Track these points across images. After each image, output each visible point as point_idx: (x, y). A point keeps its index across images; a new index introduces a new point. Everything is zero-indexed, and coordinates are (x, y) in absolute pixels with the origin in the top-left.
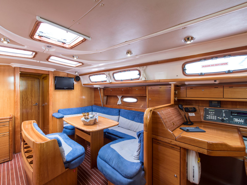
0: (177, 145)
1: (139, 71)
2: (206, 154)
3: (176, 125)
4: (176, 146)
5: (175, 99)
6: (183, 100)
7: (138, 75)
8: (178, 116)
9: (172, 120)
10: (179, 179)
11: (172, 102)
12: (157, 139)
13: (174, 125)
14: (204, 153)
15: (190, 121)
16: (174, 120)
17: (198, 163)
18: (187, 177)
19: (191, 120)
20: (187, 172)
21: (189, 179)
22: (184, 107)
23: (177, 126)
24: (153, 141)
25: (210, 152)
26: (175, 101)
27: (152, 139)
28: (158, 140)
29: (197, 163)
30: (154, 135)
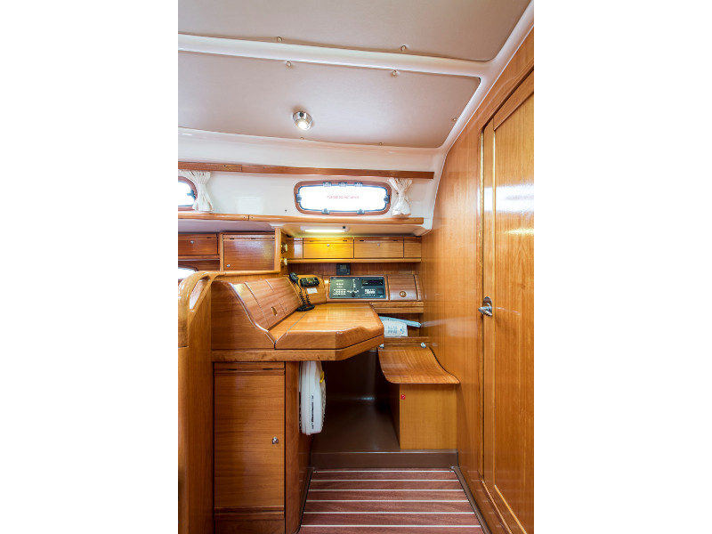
0: (278, 360)
1: (191, 184)
2: (334, 359)
3: (281, 314)
4: (276, 362)
5: (282, 263)
6: (299, 265)
7: (188, 194)
8: (287, 294)
9: (270, 303)
10: (283, 445)
11: (277, 269)
12: (227, 358)
13: (275, 313)
14: (331, 359)
15: (309, 304)
16: (277, 303)
17: (320, 383)
18: (300, 428)
19: (312, 302)
20: (300, 415)
21: (303, 431)
22: (300, 277)
23: (284, 316)
24: (214, 370)
25: (340, 353)
26: (283, 266)
27: (213, 363)
28: (231, 362)
29: (319, 386)
30: (218, 353)
